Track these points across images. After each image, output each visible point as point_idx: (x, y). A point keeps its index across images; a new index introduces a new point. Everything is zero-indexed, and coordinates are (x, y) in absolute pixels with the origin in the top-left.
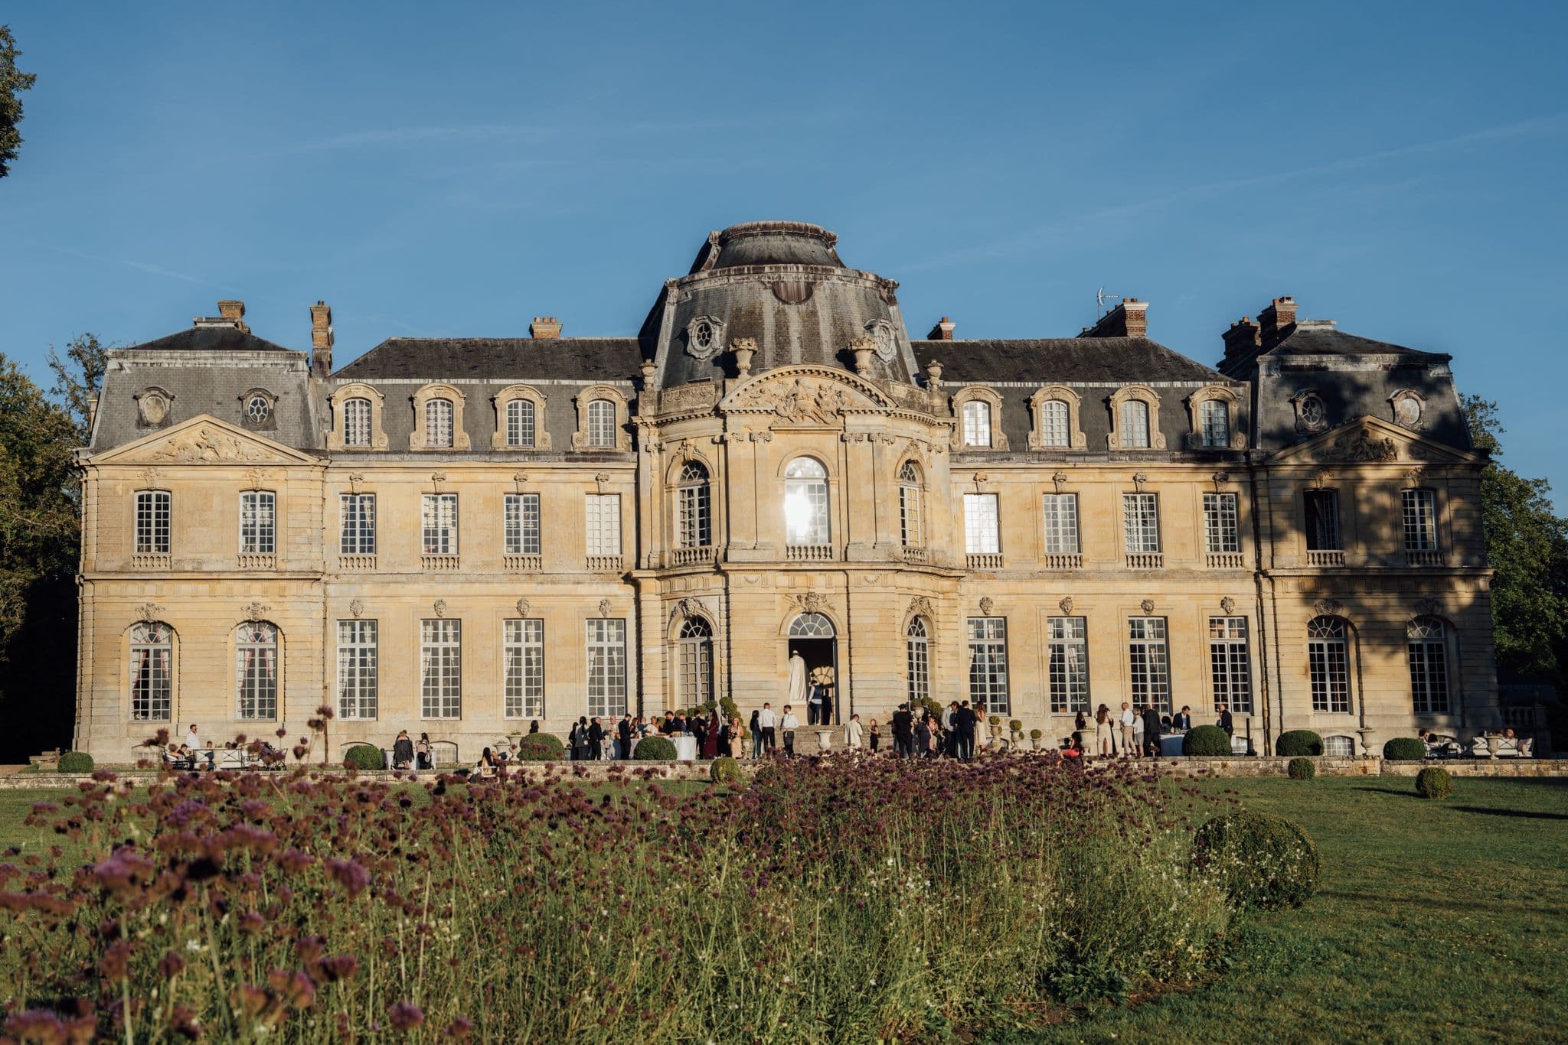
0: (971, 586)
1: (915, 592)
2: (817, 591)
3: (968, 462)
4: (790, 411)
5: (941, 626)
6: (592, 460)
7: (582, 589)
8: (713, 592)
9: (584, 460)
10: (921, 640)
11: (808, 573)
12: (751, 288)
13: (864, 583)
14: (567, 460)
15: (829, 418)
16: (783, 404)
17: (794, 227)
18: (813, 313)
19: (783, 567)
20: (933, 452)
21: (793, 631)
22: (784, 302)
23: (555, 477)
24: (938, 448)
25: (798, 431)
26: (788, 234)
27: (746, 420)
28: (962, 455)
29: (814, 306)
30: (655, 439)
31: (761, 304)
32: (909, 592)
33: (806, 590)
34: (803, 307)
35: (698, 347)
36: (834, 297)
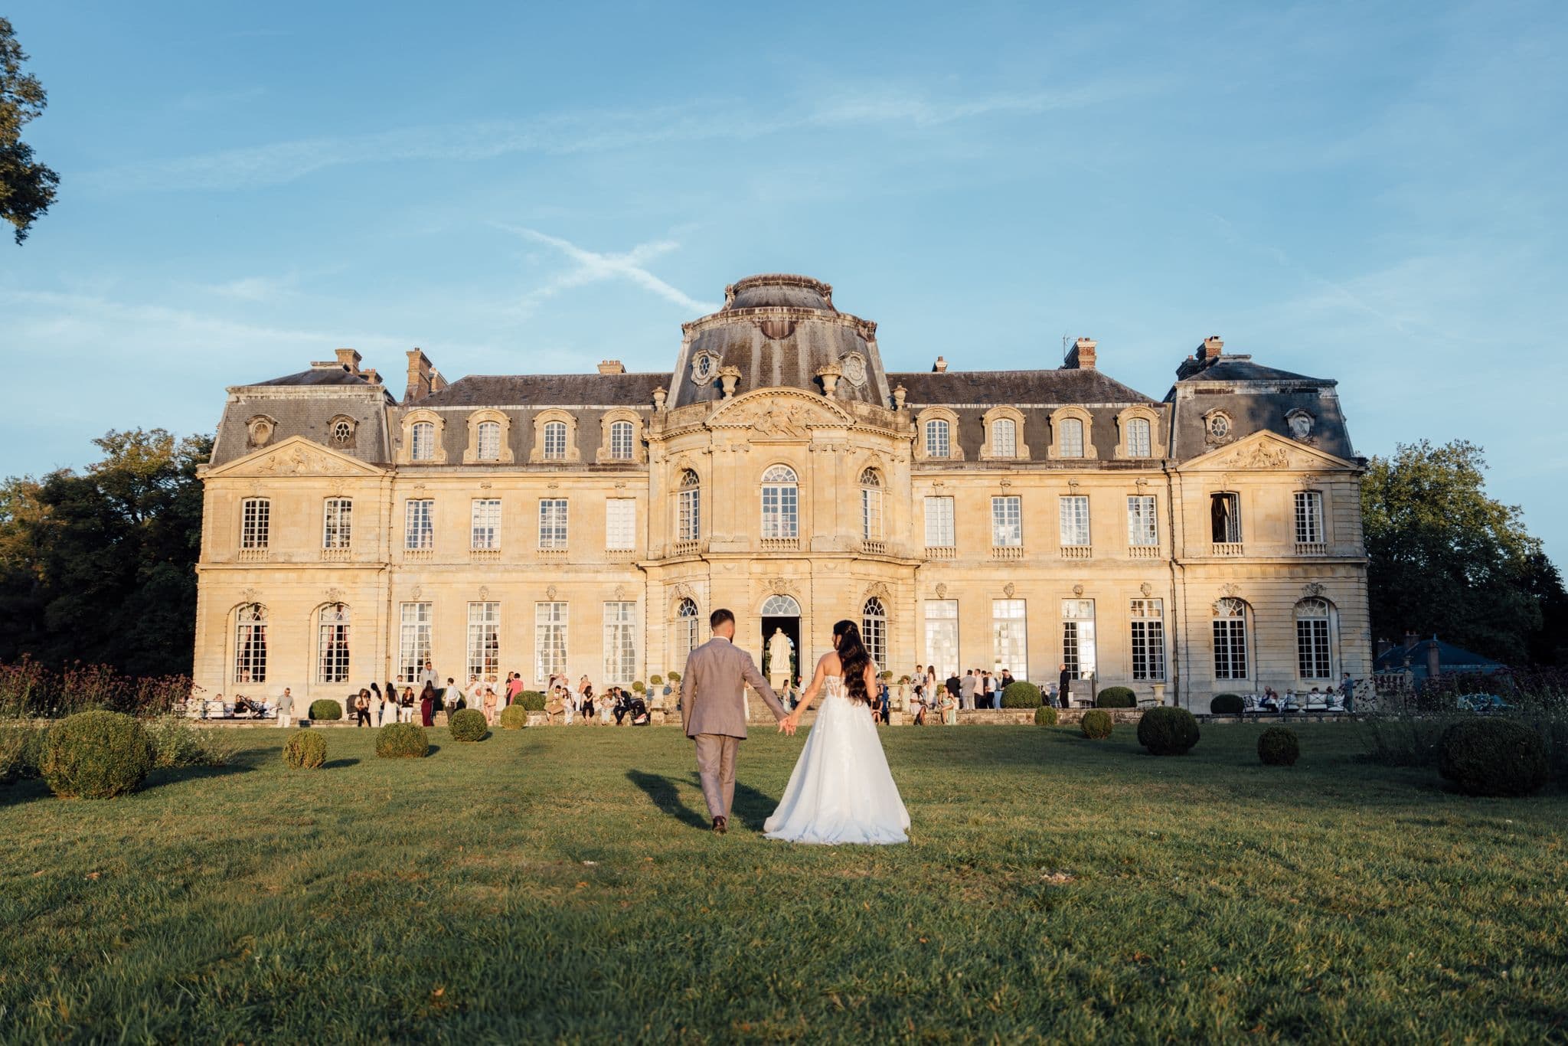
0: (929, 574)
1: (871, 578)
2: (785, 577)
3: (928, 470)
4: (767, 426)
5: (899, 607)
6: (610, 470)
7: (600, 577)
8: (699, 578)
9: (604, 470)
10: (879, 618)
11: (778, 562)
12: (744, 327)
13: (825, 570)
14: (590, 470)
15: (799, 432)
16: (761, 421)
17: (790, 279)
18: (794, 347)
19: (755, 556)
20: (896, 461)
21: (766, 610)
22: (770, 338)
23: (580, 485)
24: (900, 458)
25: (772, 443)
26: (784, 284)
27: (728, 434)
28: (923, 464)
29: (795, 341)
30: (662, 452)
31: (751, 339)
32: (867, 577)
33: (776, 576)
34: (785, 342)
35: (700, 376)
36: (813, 334)
